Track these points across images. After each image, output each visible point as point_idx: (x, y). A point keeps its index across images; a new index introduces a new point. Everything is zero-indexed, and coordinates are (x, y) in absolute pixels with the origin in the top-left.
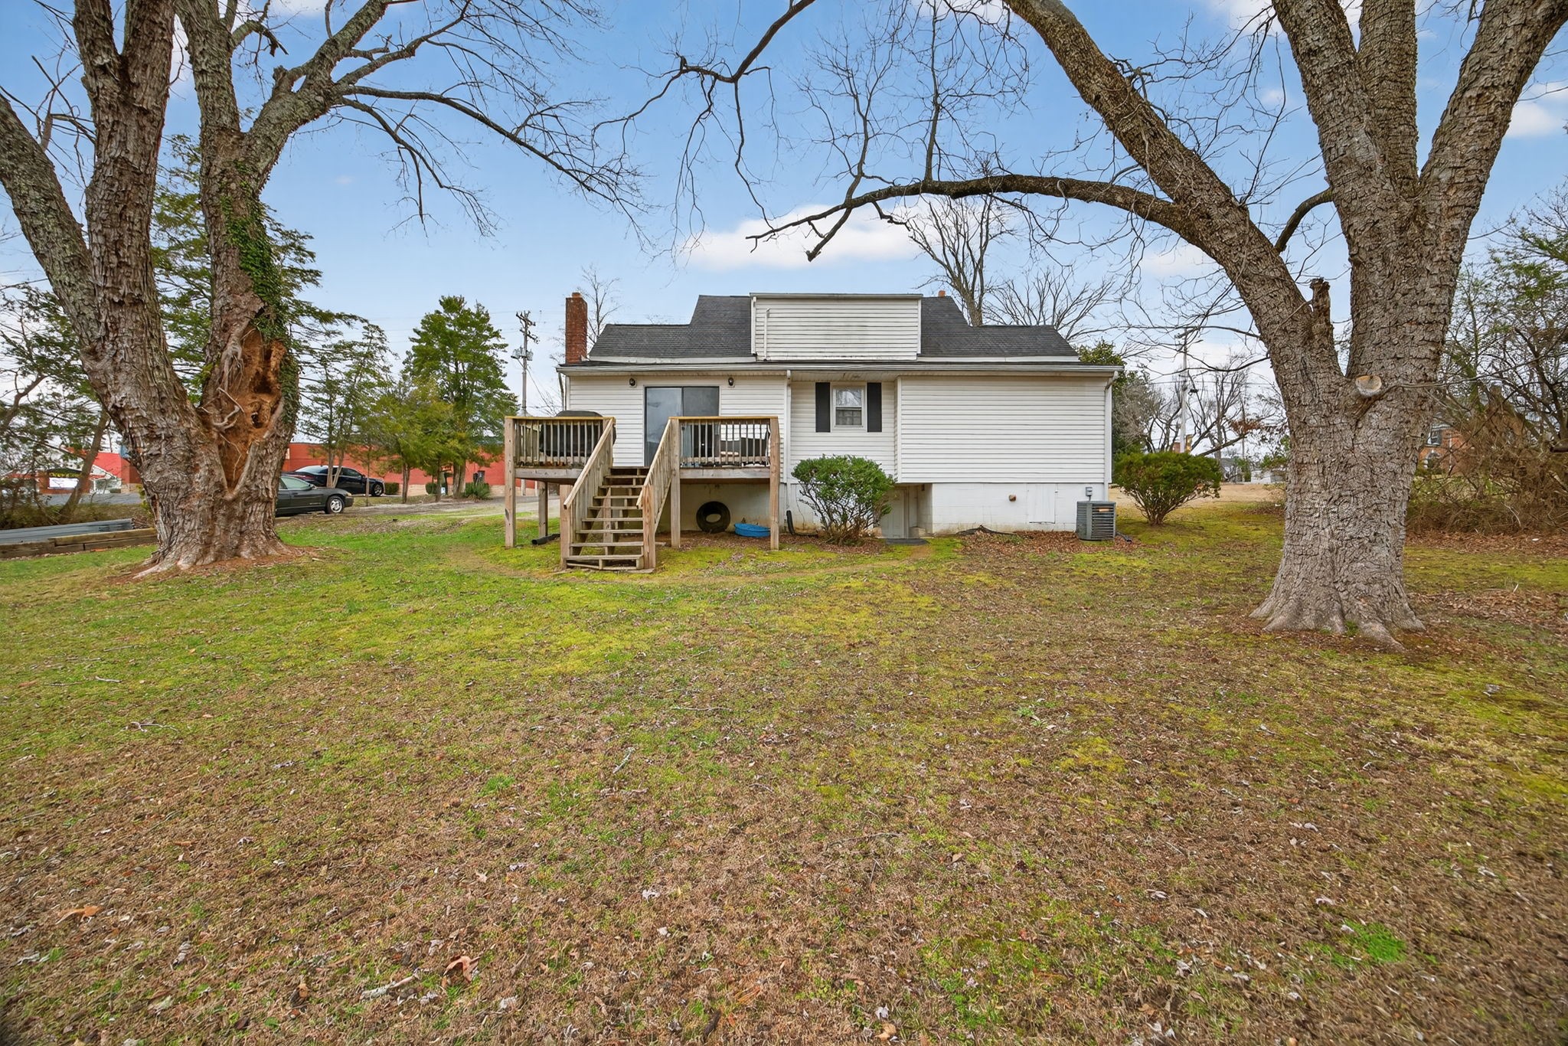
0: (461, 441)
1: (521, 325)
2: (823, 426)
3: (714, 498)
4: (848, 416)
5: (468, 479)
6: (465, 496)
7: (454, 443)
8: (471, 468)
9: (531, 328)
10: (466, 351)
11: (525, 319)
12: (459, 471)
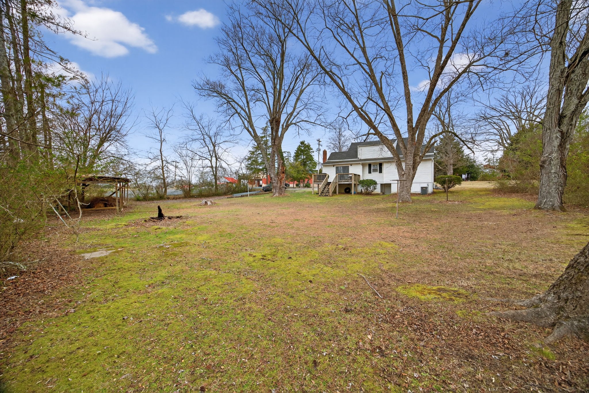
0: (305, 174)
1: (317, 142)
2: (370, 172)
3: (348, 187)
4: (375, 170)
5: (306, 182)
6: (305, 187)
7: (303, 175)
8: (306, 180)
9: (320, 143)
10: (306, 154)
11: (319, 141)
12: (304, 181)
